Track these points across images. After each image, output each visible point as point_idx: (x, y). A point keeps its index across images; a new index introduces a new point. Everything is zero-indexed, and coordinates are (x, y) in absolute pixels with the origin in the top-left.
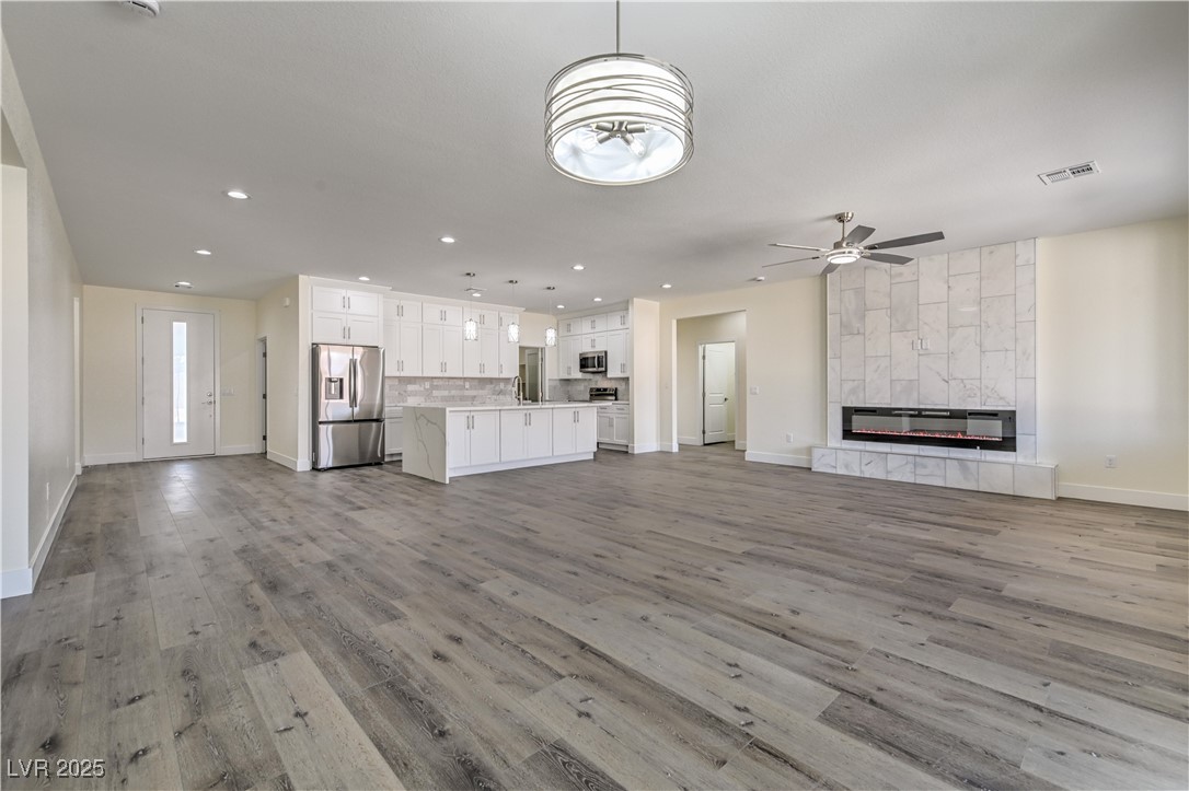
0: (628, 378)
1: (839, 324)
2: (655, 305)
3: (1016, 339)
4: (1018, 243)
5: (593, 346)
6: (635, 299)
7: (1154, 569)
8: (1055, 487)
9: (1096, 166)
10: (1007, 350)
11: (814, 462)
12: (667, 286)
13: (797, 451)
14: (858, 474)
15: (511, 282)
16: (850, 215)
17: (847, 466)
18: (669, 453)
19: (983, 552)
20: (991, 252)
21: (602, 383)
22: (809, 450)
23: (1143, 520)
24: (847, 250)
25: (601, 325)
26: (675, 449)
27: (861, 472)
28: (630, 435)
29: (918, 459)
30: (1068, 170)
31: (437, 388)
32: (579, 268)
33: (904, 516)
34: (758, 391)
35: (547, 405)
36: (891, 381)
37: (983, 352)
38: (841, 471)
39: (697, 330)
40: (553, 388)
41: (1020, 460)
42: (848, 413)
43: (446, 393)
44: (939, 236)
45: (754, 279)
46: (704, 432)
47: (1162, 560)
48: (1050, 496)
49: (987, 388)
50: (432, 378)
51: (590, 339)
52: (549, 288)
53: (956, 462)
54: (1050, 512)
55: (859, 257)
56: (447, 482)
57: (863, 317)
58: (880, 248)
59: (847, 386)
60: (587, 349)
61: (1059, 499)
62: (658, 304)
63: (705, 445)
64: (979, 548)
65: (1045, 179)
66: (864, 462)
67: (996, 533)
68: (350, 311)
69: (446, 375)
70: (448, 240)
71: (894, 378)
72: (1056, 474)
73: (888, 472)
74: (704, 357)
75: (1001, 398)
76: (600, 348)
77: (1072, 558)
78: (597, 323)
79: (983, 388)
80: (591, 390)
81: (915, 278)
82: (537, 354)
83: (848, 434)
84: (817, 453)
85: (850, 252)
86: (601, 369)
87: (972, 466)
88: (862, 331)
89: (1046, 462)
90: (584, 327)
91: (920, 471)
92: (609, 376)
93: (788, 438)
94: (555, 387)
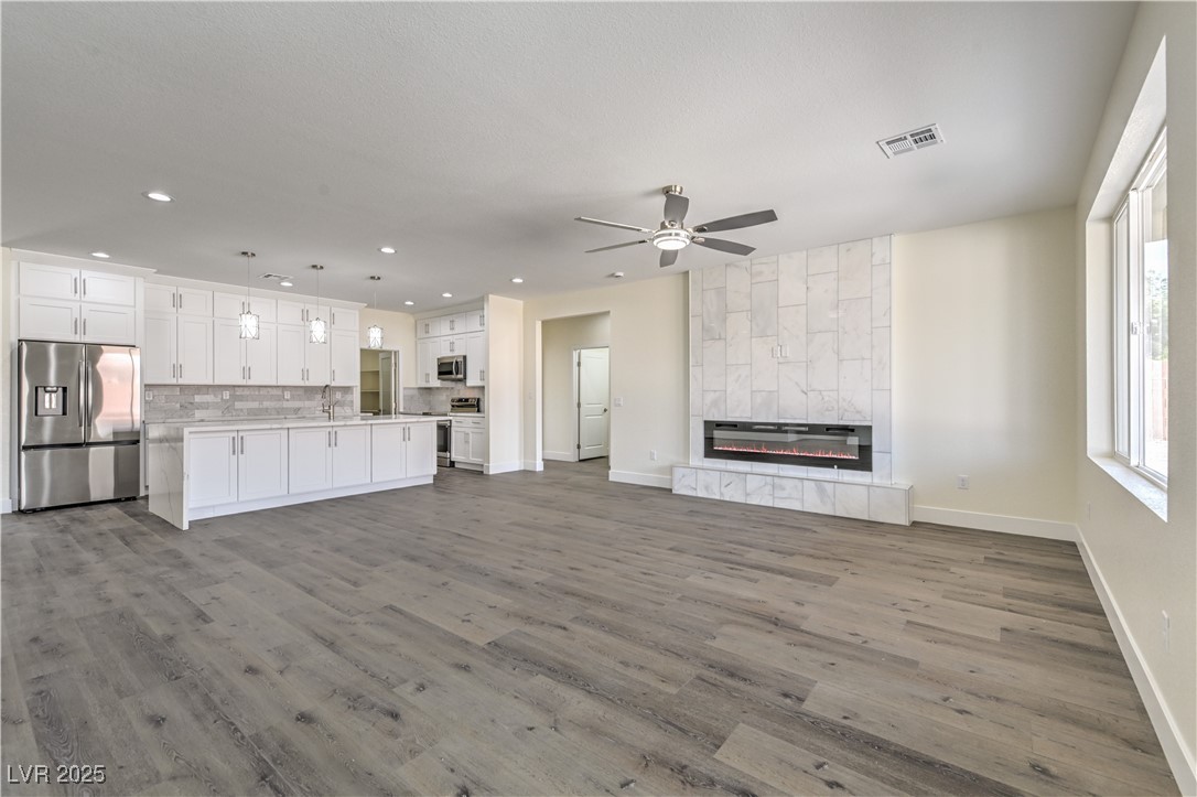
0: (483, 387)
1: (700, 327)
2: (518, 304)
3: (872, 347)
4: (875, 240)
5: (452, 350)
6: (490, 296)
7: (996, 637)
8: (909, 510)
9: (939, 133)
10: (863, 359)
11: (675, 482)
12: (518, 280)
13: (661, 470)
14: (717, 497)
15: (314, 267)
16: (678, 189)
17: (707, 488)
18: (534, 472)
19: (804, 617)
20: (848, 250)
21: (465, 394)
22: (671, 469)
23: (992, 553)
24: (673, 232)
25: (460, 326)
26: (540, 467)
27: (722, 494)
28: (486, 454)
29: (776, 480)
30: (909, 137)
31: (241, 398)
32: (388, 250)
33: (738, 559)
34: (622, 403)
35: (402, 419)
36: (752, 392)
37: (840, 361)
38: (701, 494)
39: (566, 333)
40: (409, 399)
41: (877, 481)
42: (711, 426)
43: (255, 405)
44: (769, 216)
45: (612, 275)
46: (579, 447)
47: (1008, 619)
48: (903, 521)
49: (844, 400)
50: (234, 386)
51: (447, 340)
52: (373, 278)
53: (813, 484)
54: (899, 544)
55: (688, 242)
56: (186, 527)
57: (725, 320)
58: (710, 230)
59: (710, 397)
60: (446, 353)
61: (915, 524)
62: (521, 302)
63: (580, 461)
64: (805, 610)
65: (886, 148)
66: (725, 482)
67: (829, 581)
68: (87, 298)
69: (250, 383)
70: (159, 196)
71: (754, 389)
72: (910, 495)
73: (747, 495)
74: (579, 364)
75: (858, 412)
76: (459, 352)
77: (908, 622)
78: (456, 325)
79: (841, 400)
80: (453, 401)
81: (775, 278)
82: (390, 358)
83: (711, 451)
84: (678, 473)
85: (677, 235)
86: (460, 376)
87: (829, 487)
88: (723, 336)
89: (901, 482)
90: (442, 329)
91: (778, 493)
92: (468, 384)
93: (652, 454)
94: (412, 397)
